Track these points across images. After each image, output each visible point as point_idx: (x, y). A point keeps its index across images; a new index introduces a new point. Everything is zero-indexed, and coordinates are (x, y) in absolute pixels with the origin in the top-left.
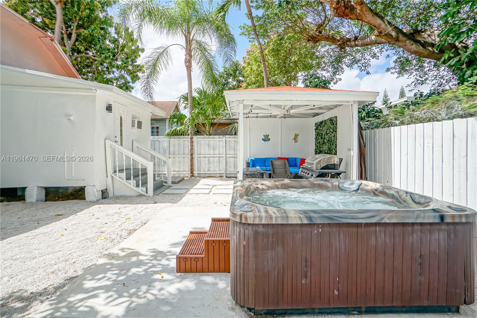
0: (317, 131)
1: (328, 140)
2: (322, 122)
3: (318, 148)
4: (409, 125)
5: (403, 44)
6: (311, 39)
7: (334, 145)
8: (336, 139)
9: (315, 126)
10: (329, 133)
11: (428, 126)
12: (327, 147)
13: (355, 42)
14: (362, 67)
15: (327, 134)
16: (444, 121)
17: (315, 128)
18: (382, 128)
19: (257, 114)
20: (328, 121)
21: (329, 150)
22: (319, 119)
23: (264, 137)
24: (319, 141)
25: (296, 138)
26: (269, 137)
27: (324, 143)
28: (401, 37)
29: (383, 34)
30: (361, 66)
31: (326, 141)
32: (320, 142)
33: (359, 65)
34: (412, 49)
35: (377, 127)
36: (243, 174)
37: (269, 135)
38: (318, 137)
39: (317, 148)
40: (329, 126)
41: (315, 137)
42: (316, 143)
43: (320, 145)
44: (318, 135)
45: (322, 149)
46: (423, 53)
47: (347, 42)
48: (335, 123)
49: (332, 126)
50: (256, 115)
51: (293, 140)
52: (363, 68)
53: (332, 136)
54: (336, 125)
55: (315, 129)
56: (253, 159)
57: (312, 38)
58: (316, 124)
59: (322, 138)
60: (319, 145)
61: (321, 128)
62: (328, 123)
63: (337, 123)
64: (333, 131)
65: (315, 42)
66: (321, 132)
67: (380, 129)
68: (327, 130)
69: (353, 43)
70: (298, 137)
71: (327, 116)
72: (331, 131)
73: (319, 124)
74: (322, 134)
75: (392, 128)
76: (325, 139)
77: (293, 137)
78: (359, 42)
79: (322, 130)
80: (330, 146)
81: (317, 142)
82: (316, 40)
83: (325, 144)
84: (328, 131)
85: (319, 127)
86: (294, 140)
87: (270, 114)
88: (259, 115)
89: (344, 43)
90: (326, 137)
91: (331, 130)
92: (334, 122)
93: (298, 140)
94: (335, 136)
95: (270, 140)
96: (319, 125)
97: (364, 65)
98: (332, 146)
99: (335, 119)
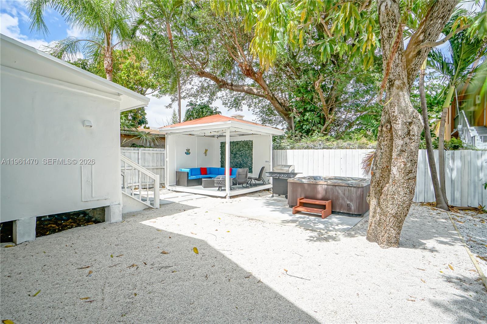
1: (242, 155)
2: (233, 142)
4: (299, 150)
5: (274, 102)
6: (201, 74)
7: (250, 158)
12: (239, 159)
13: (232, 87)
15: (240, 151)
17: (221, 145)
18: (280, 149)
20: (242, 142)
21: (243, 161)
26: (190, 151)
27: (235, 157)
28: (274, 98)
34: (277, 106)
37: (190, 149)
40: (242, 146)
46: (280, 109)
49: (246, 146)
53: (247, 153)
55: (221, 147)
59: (232, 153)
62: (242, 144)
63: (252, 145)
64: (249, 149)
69: (230, 87)
72: (245, 149)
74: (233, 151)
75: (288, 150)
77: (204, 151)
78: (234, 87)
79: (232, 148)
80: (244, 159)
83: (237, 158)
84: (241, 149)
89: (224, 85)
90: (238, 153)
92: (250, 144)
94: (250, 153)
95: (191, 153)
98: (247, 159)
99: (250, 142)
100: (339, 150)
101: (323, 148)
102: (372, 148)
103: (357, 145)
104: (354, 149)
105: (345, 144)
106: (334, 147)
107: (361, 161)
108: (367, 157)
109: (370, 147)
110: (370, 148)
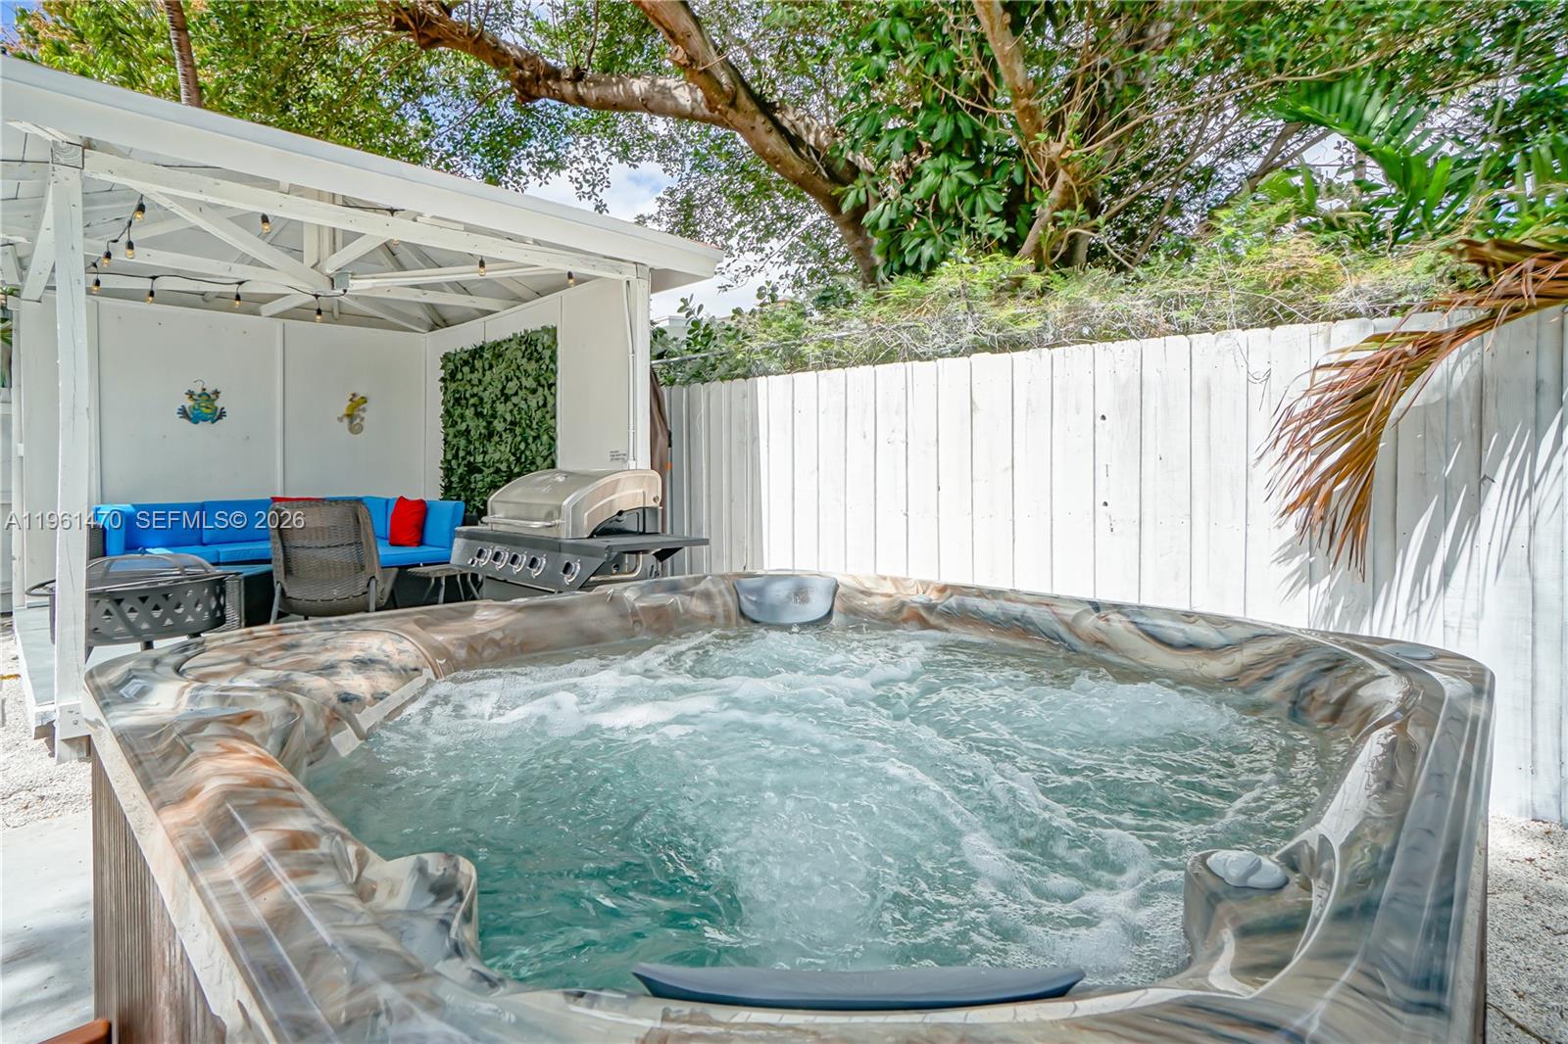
0: (452, 386)
1: (513, 423)
2: (482, 348)
3: (462, 454)
4: (821, 372)
5: (747, 122)
6: (411, 24)
7: (545, 438)
8: (554, 417)
9: (443, 368)
10: (516, 394)
11: (890, 373)
12: (505, 448)
13: (576, 87)
14: (585, 185)
15: (507, 399)
16: (940, 360)
17: (442, 373)
18: (722, 379)
19: (154, 278)
20: (513, 344)
21: (518, 460)
22: (464, 338)
23: (188, 403)
24: (463, 427)
25: (354, 414)
26: (219, 404)
27: (490, 435)
28: (743, 98)
29: (701, 68)
30: (581, 179)
31: (499, 426)
32: (467, 431)
33: (575, 174)
34: (767, 145)
35: (698, 376)
36: (90, 595)
37: (217, 393)
38: (458, 411)
39: (456, 457)
40: (514, 366)
41: (441, 410)
42: (447, 435)
43: (469, 442)
44: (455, 403)
45: (480, 458)
46: (793, 167)
47: (547, 76)
48: (547, 353)
49: (532, 367)
50: (145, 285)
51: (340, 420)
52: (586, 188)
53: (533, 404)
54: (553, 359)
55: (443, 380)
56: (127, 508)
57: (413, 20)
58: (446, 358)
59: (478, 415)
60: (463, 442)
61: (475, 377)
62: (514, 352)
63: (554, 352)
64: (540, 384)
65: (424, 41)
66: (475, 390)
67: (716, 387)
68: (508, 380)
69: (568, 88)
70: (364, 410)
71: (506, 324)
72: (525, 383)
73: (465, 356)
74: (481, 399)
75: (761, 381)
76: (494, 416)
77: (343, 407)
78: (588, 88)
79: (480, 381)
80: (522, 446)
81: (451, 431)
82: (432, 34)
83: (496, 438)
84: (512, 386)
85: (466, 369)
86: (346, 421)
87: (233, 289)
88: (164, 284)
89: (538, 79)
90: (500, 408)
91: (529, 383)
92: (540, 348)
93: (364, 423)
94: (545, 405)
95: (222, 415)
96: (466, 363)
97: (588, 177)
98: (533, 447)
99: (546, 339)
100: (1080, 353)
101: (978, 347)
102: (1375, 313)
103: (1228, 302)
104: (1204, 330)
105: (1136, 303)
106: (1049, 336)
107: (1263, 425)
108: (1331, 388)
109: (1361, 304)
110: (1352, 315)
